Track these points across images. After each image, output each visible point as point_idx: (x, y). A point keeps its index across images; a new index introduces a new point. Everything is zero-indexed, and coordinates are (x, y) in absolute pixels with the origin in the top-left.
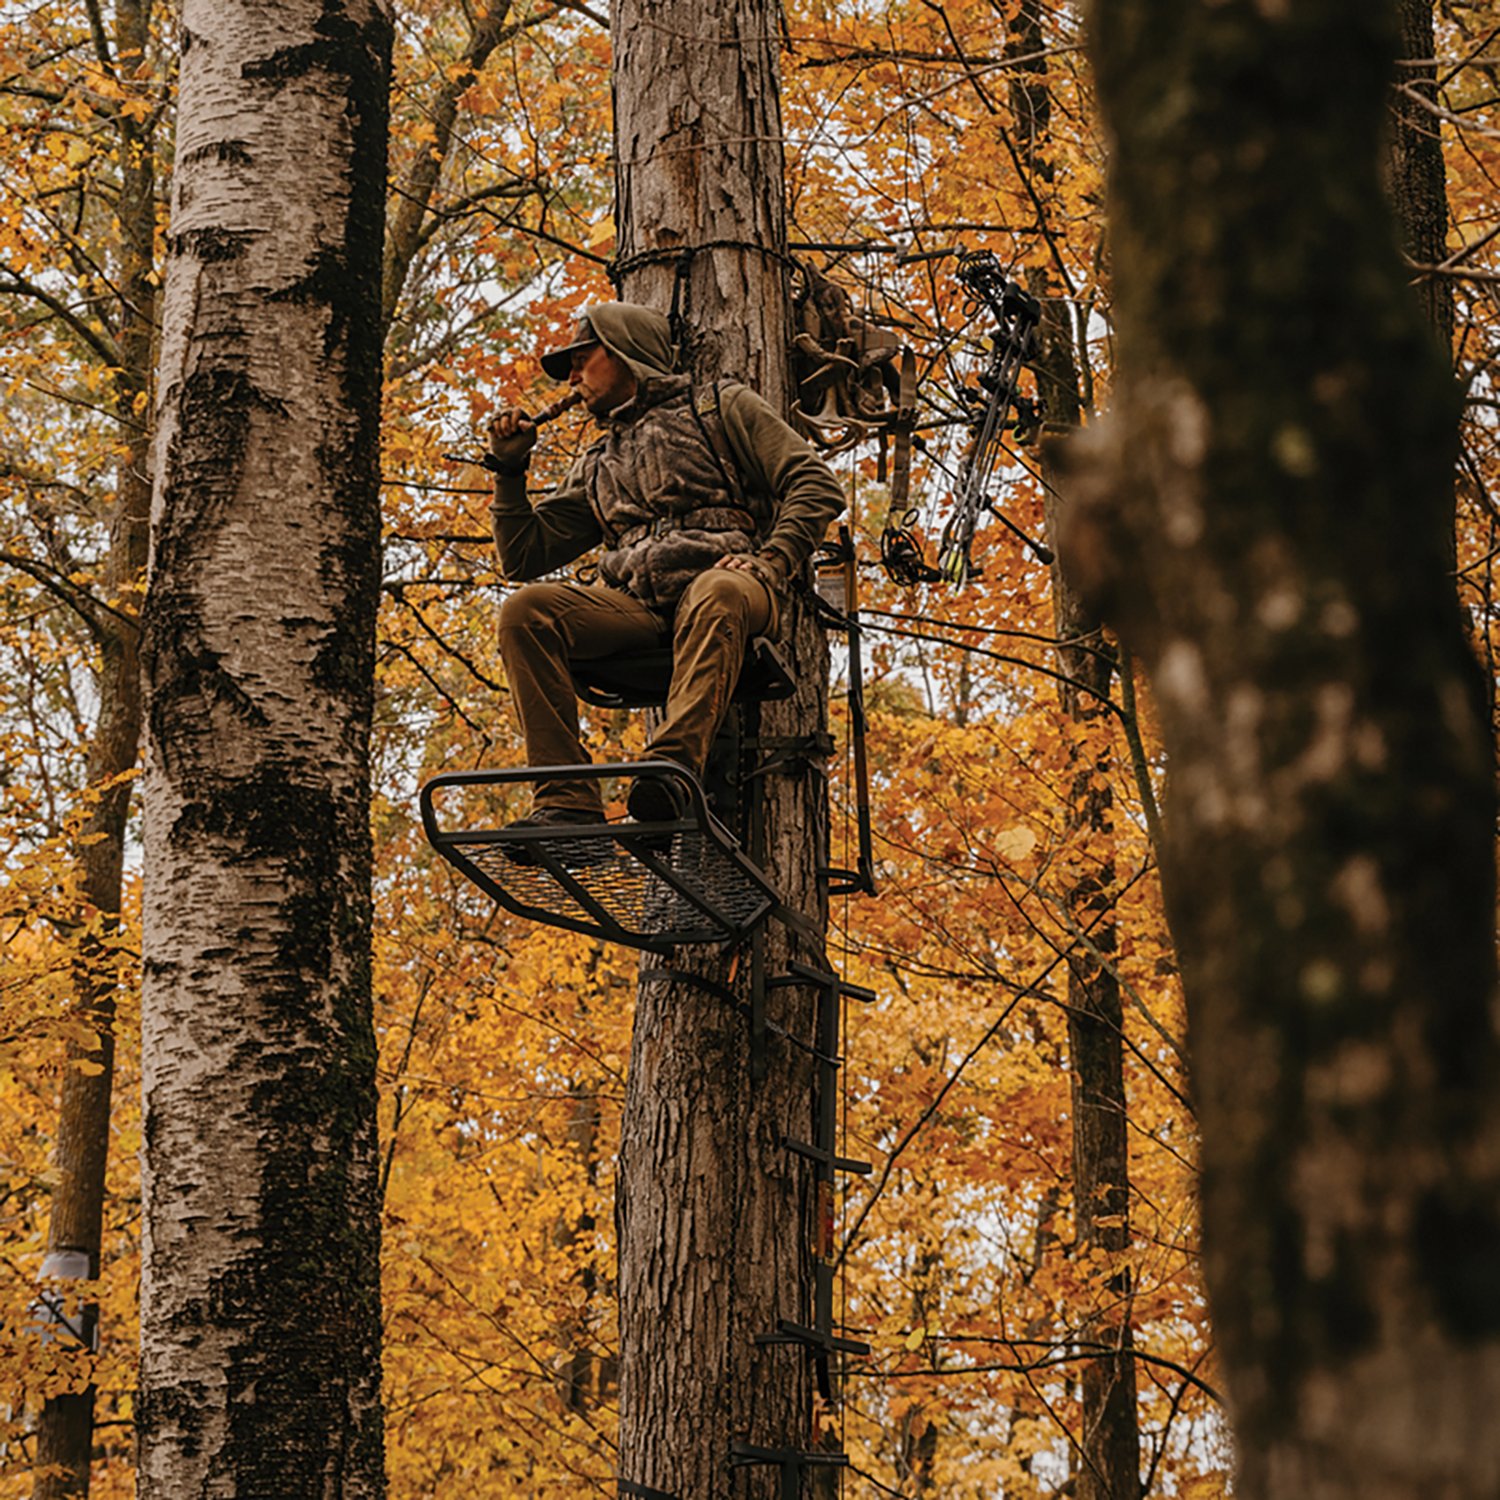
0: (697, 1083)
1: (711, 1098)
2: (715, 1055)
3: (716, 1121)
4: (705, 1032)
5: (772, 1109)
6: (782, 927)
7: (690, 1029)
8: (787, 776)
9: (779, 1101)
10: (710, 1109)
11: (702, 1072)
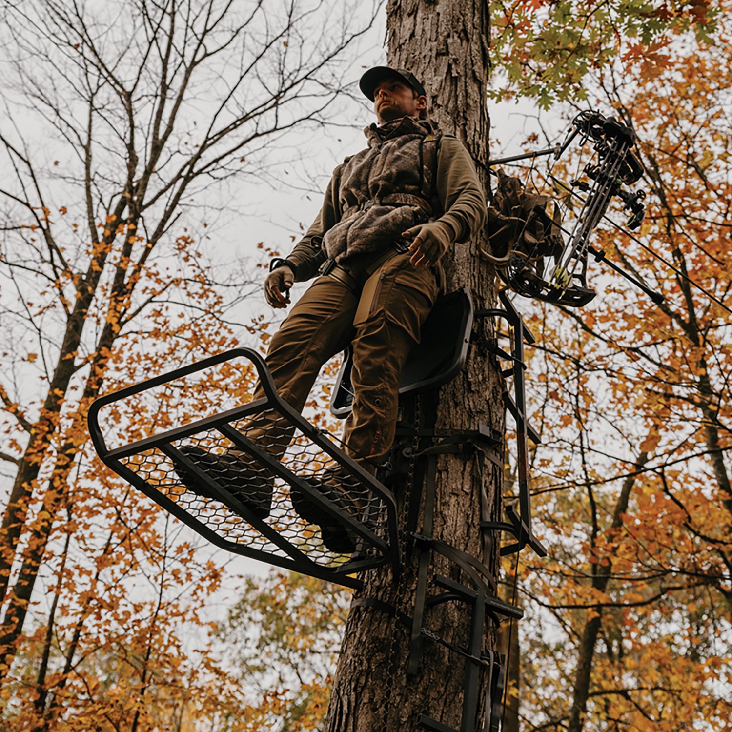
0: (363, 681)
1: (372, 691)
2: (379, 657)
3: (374, 709)
4: (374, 640)
5: (425, 702)
6: (446, 561)
7: (364, 638)
8: (456, 455)
9: (433, 695)
10: (371, 700)
11: (368, 672)
